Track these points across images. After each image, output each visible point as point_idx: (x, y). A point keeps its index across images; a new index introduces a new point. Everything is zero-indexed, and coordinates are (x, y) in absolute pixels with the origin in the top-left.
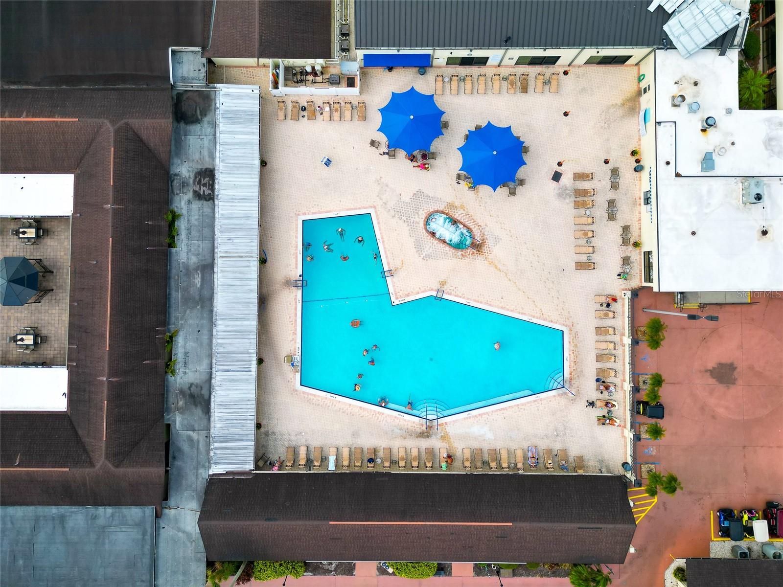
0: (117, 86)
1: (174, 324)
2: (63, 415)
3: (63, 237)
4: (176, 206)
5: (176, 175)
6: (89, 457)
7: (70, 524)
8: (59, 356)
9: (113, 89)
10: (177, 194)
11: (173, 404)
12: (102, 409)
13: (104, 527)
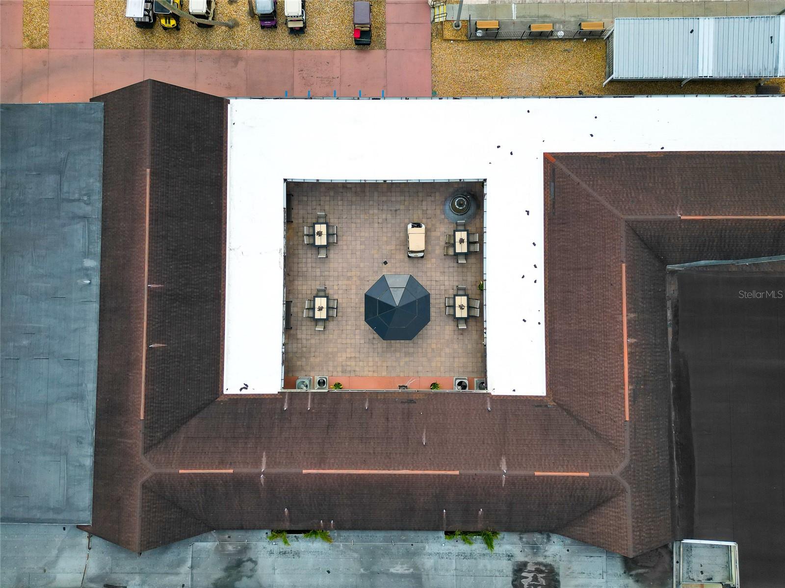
0: (676, 463)
1: (339, 536)
2: (218, 391)
3: (456, 346)
4: (503, 538)
5: (549, 538)
6: (159, 442)
7: (72, 408)
8: (300, 345)
9: (671, 458)
10: (521, 538)
11: (229, 537)
12: (222, 464)
13: (66, 454)
